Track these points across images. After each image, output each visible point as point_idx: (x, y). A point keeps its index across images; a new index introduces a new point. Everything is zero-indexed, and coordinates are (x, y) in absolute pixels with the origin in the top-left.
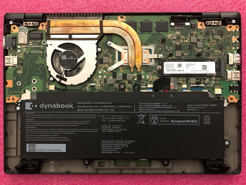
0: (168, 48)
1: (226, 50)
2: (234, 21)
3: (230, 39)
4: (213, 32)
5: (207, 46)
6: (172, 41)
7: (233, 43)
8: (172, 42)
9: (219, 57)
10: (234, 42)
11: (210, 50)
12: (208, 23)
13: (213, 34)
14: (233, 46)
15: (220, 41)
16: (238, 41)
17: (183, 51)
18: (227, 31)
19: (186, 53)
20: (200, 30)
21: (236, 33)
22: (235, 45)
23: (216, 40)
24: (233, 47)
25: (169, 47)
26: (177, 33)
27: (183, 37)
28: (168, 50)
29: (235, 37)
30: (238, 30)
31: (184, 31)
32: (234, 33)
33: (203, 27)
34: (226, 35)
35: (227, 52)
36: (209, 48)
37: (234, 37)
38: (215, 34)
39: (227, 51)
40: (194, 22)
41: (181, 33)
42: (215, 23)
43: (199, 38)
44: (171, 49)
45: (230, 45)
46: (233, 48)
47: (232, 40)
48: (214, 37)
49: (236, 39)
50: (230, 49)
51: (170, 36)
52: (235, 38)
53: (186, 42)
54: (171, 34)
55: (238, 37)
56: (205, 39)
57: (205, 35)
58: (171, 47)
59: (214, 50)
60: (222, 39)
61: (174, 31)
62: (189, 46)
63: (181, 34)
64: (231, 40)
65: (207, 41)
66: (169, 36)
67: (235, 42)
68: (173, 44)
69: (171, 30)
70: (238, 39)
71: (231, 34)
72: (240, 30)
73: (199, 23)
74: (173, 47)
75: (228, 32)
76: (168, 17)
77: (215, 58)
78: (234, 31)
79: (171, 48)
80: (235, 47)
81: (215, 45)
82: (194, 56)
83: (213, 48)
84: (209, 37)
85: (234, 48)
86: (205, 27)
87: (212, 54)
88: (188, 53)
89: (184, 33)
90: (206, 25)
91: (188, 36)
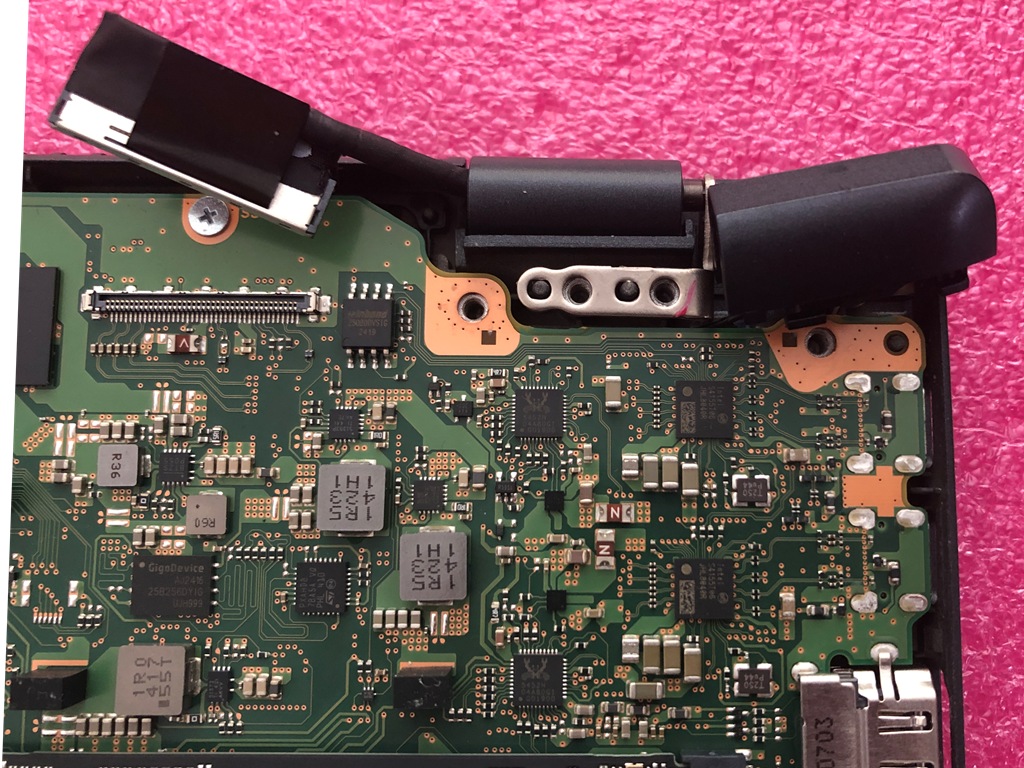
0: (32, 588)
1: (776, 622)
3: (823, 484)
4: (601, 391)
5: (531, 579)
6: (98, 505)
7: (854, 539)
8: (90, 523)
9: (680, 719)
10: (865, 521)
11: (576, 619)
12: (538, 289)
13: (612, 430)
14: (857, 574)
15: (701, 512)
16: (914, 517)
17: (230, 629)
18: (784, 384)
19: (264, 662)
20: (457, 370)
21: (884, 421)
22: (879, 562)
23: (649, 495)
24: (859, 593)
25: (50, 581)
26: (165, 401)
27: (236, 457)
28: (39, 617)
29: (879, 457)
30: (909, 382)
31: (251, 381)
32: (868, 418)
33: (489, 338)
34: (769, 431)
35: (789, 647)
36: (557, 603)
37: (863, 464)
38: (638, 423)
39: (781, 644)
40: (385, 277)
41: (210, 403)
42: (625, 292)
43: (436, 467)
44: (71, 614)
45: (825, 560)
46: (855, 603)
47: (838, 501)
48: (619, 464)
49: (896, 488)
50: (819, 616)
51: (79, 446)
52: (885, 471)
53: (265, 526)
54: (89, 415)
55: (916, 464)
56: (507, 489)
57: (517, 439)
58: (74, 584)
59: (616, 632)
60: (719, 480)
61: (132, 385)
62: (303, 569)
63: (210, 425)
64: (825, 501)
65: (530, 503)
66: (59, 444)
67: (880, 521)
68: (107, 546)
69: (90, 368)
70: (918, 491)
71: (824, 421)
72: (935, 375)
73: (442, 290)
74: (105, 577)
75: (795, 399)
76: (64, 213)
77: (634, 728)
78: (867, 388)
79: (72, 599)
80: (886, 586)
81: (631, 555)
82: (362, 701)
83: (610, 594)
84: (553, 460)
85: (866, 602)
86: (509, 339)
87: (599, 673)
88: (290, 660)
89: (250, 408)
90: (518, 312)
91: (297, 442)
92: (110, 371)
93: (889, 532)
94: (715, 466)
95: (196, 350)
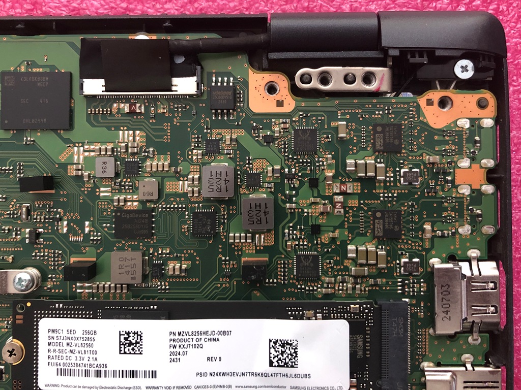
0: (68, 224)
1: (422, 239)
2: (465, 69)
3: (446, 174)
4: (336, 129)
5: (303, 219)
6: (96, 186)
7: (460, 199)
8: (93, 194)
9: (376, 285)
10: (465, 191)
11: (325, 238)
12: (306, 79)
13: (341, 148)
14: (461, 216)
15: (385, 187)
16: (489, 189)
17: (162, 244)
18: (427, 124)
19: (177, 259)
20: (265, 120)
21: (476, 142)
22: (472, 210)
23: (360, 179)
24: (462, 225)
25: (76, 222)
26: (125, 136)
27: (161, 162)
28: (72, 238)
29: (473, 159)
30: (488, 123)
31: (166, 126)
32: (468, 141)
33: (280, 104)
34: (419, 148)
35: (428, 251)
36: (316, 230)
37: (465, 163)
38: (354, 145)
39: (424, 249)
40: (229, 74)
41: (147, 137)
42: (348, 79)
43: (256, 167)
44: (87, 236)
45: (446, 209)
46: (460, 230)
47: (453, 181)
48: (345, 165)
49: (482, 175)
50: (443, 236)
51: (85, 158)
52: (476, 166)
53: (176, 195)
54: (90, 143)
55: (490, 163)
56: (291, 177)
57: (294, 153)
58: (87, 223)
59: (344, 244)
60: (395, 172)
61: (109, 128)
62: (196, 215)
63: (148, 147)
64: (447, 182)
65: (302, 184)
66: (76, 157)
67: (473, 191)
68: (102, 205)
69: (88, 120)
70: (492, 176)
71: (446, 142)
73: (257, 80)
74: (102, 220)
75: (432, 132)
76: (72, 44)
77: (354, 289)
78: (467, 126)
79: (87, 230)
80: (475, 222)
81: (351, 208)
82: (224, 276)
83: (341, 226)
84: (313, 163)
85: (465, 230)
86: (290, 104)
87: (336, 263)
88: (190, 258)
89: (166, 139)
90: (295, 91)
91: (190, 155)
92: (98, 122)
93: (477, 196)
94: (393, 165)
95: (140, 111)
